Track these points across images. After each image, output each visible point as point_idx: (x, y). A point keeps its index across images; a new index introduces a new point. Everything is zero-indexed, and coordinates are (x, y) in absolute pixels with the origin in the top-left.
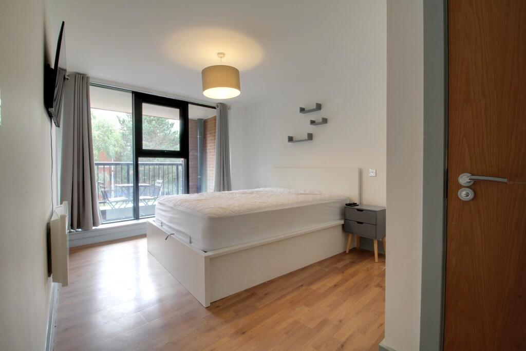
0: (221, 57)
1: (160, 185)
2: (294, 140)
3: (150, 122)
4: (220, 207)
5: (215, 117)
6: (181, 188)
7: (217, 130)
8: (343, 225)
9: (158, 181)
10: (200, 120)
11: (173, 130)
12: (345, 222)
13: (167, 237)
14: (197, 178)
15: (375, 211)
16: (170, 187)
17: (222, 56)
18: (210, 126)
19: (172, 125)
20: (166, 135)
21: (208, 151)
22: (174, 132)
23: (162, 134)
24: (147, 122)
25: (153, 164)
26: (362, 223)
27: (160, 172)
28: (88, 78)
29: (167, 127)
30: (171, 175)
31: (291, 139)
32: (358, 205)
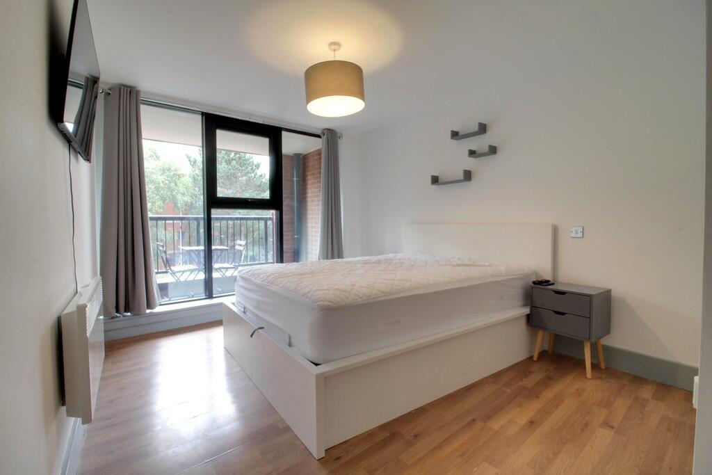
0: (334, 50)
1: (242, 248)
2: (440, 181)
3: (229, 162)
4: (337, 289)
5: (320, 150)
6: (272, 255)
7: (322, 170)
8: (528, 316)
9: (239, 242)
10: (297, 155)
11: (259, 172)
12: (531, 310)
13: (254, 332)
14: (294, 239)
15: (589, 296)
16: (256, 249)
17: (336, 47)
18: (312, 163)
19: (258, 166)
20: (249, 180)
21: (309, 199)
22: (261, 176)
23: (244, 178)
24: (226, 162)
25: (231, 219)
26: (563, 314)
27: (243, 228)
28: (138, 92)
29: (252, 169)
30: (256, 233)
31: (435, 180)
32: (553, 284)
